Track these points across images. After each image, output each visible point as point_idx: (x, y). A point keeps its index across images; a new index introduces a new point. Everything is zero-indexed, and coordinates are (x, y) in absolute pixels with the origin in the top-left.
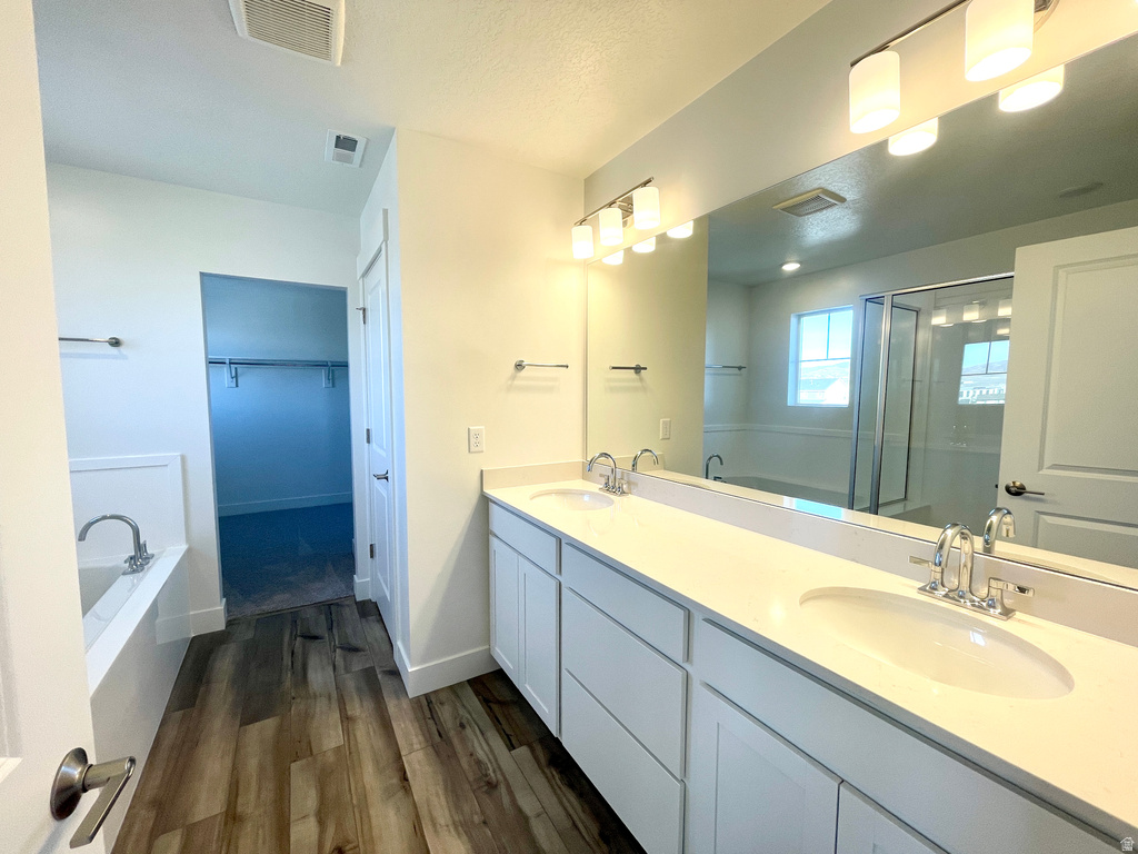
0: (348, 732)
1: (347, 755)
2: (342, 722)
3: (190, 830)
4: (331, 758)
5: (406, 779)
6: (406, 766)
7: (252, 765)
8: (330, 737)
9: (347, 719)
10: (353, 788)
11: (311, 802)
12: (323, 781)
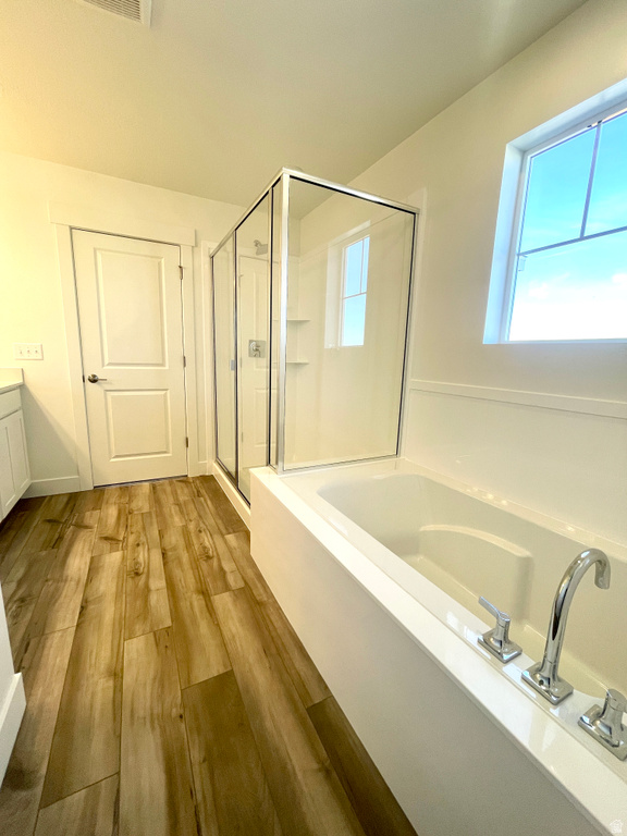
0: (118, 654)
1: (124, 629)
2: (122, 669)
3: (227, 588)
4: (138, 628)
5: (82, 607)
6: (77, 618)
7: (204, 627)
8: (137, 649)
9: (116, 674)
10: (124, 606)
11: (153, 598)
12: (145, 611)
